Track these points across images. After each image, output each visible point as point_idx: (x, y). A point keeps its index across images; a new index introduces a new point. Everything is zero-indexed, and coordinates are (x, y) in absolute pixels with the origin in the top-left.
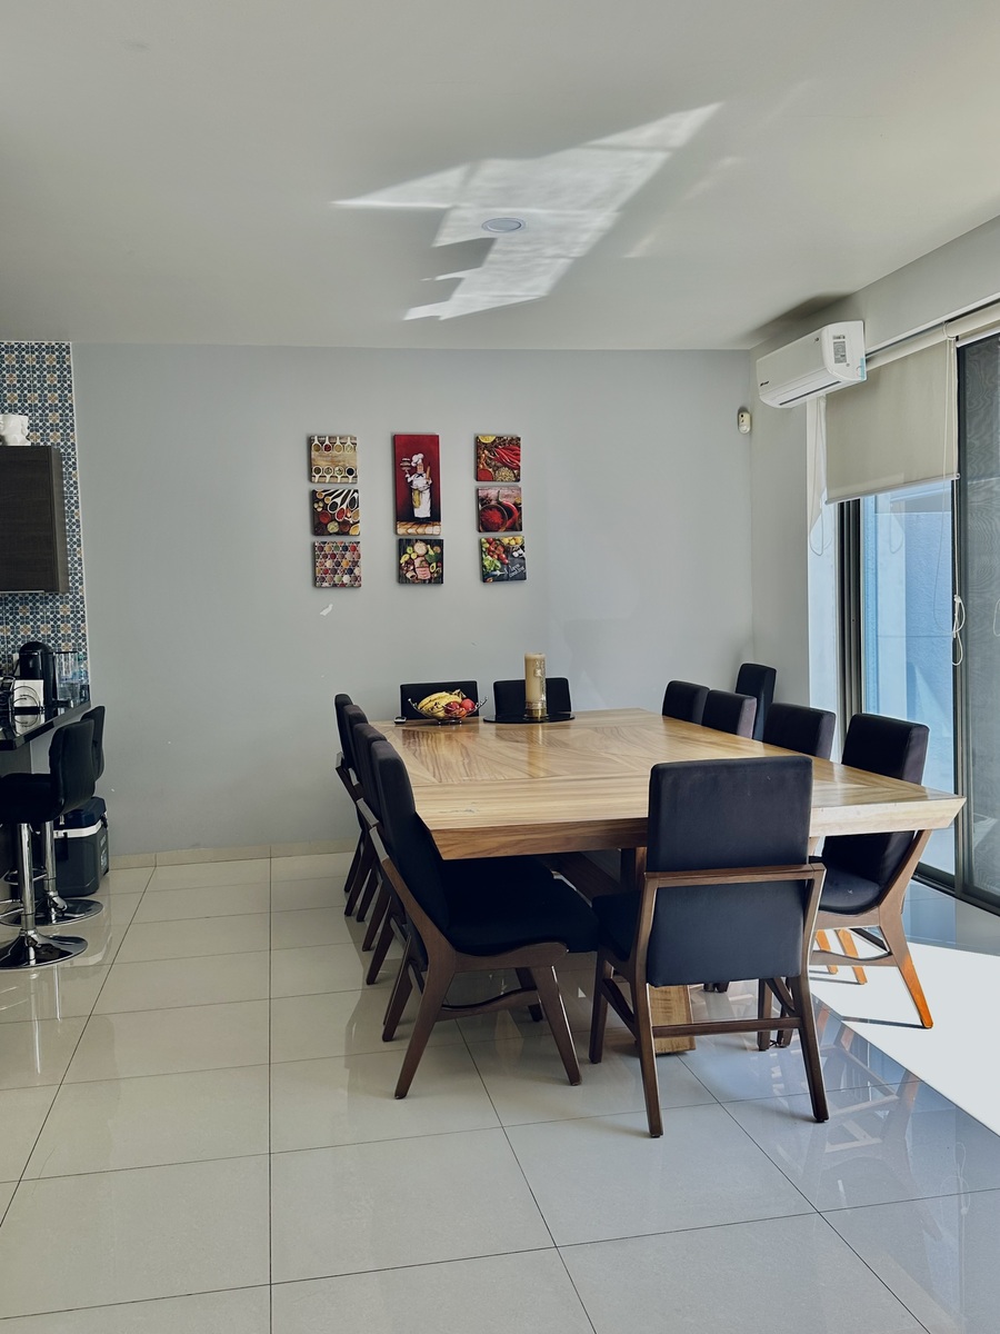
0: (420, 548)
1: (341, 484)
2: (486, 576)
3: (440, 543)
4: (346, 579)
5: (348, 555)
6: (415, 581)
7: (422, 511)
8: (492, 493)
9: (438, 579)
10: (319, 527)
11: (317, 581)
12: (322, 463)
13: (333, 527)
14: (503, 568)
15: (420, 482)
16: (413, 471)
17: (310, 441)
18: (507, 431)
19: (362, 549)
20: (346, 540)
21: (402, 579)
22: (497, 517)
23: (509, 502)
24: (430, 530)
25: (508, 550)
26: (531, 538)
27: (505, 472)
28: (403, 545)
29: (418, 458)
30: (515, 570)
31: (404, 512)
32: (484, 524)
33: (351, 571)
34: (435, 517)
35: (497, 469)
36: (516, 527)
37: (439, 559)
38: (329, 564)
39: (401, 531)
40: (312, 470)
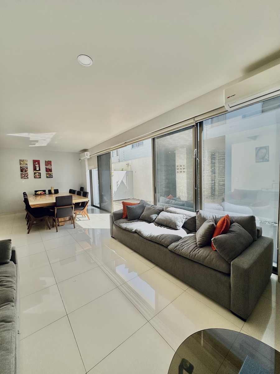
0: (37, 174)
1: (25, 166)
2: (47, 177)
3: (40, 173)
4: (26, 178)
5: (26, 175)
6: (37, 178)
7: (38, 169)
8: (48, 167)
9: (40, 178)
10: (22, 171)
11: (22, 178)
12: (22, 163)
13: (24, 171)
14: (50, 176)
15: (37, 166)
16: (36, 164)
17: (20, 160)
18: (50, 160)
19: (28, 174)
20: (26, 173)
21: (35, 178)
22: (49, 170)
23: (50, 168)
24: (39, 172)
25: (50, 174)
26: (54, 173)
27: (49, 165)
28: (35, 173)
29: (37, 163)
30: (51, 176)
31: (35, 169)
32: (47, 171)
33: (27, 177)
34: (40, 170)
35: (48, 164)
36: (51, 171)
37: (40, 175)
38: (23, 176)
39: (35, 172)
40: (20, 164)
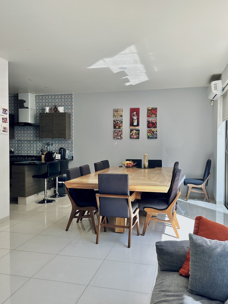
0: (135, 131)
1: (119, 119)
2: (148, 137)
3: (139, 130)
5: (120, 132)
6: (133, 138)
7: (135, 124)
8: (150, 120)
9: (138, 138)
10: (115, 127)
11: (114, 138)
12: (116, 114)
13: (117, 127)
14: (152, 136)
15: (135, 118)
16: (134, 115)
17: (114, 110)
18: (154, 106)
19: (123, 132)
20: (120, 130)
21: (131, 138)
22: (152, 125)
23: (154, 122)
24: (137, 128)
25: (153, 132)
26: (159, 129)
27: (153, 115)
28: (131, 130)
29: (135, 113)
30: (155, 136)
31: (132, 124)
32: (148, 127)
33: (120, 136)
35: (152, 115)
36: (155, 127)
37: (139, 134)
38: (116, 134)
39: (131, 128)
40: (114, 116)
